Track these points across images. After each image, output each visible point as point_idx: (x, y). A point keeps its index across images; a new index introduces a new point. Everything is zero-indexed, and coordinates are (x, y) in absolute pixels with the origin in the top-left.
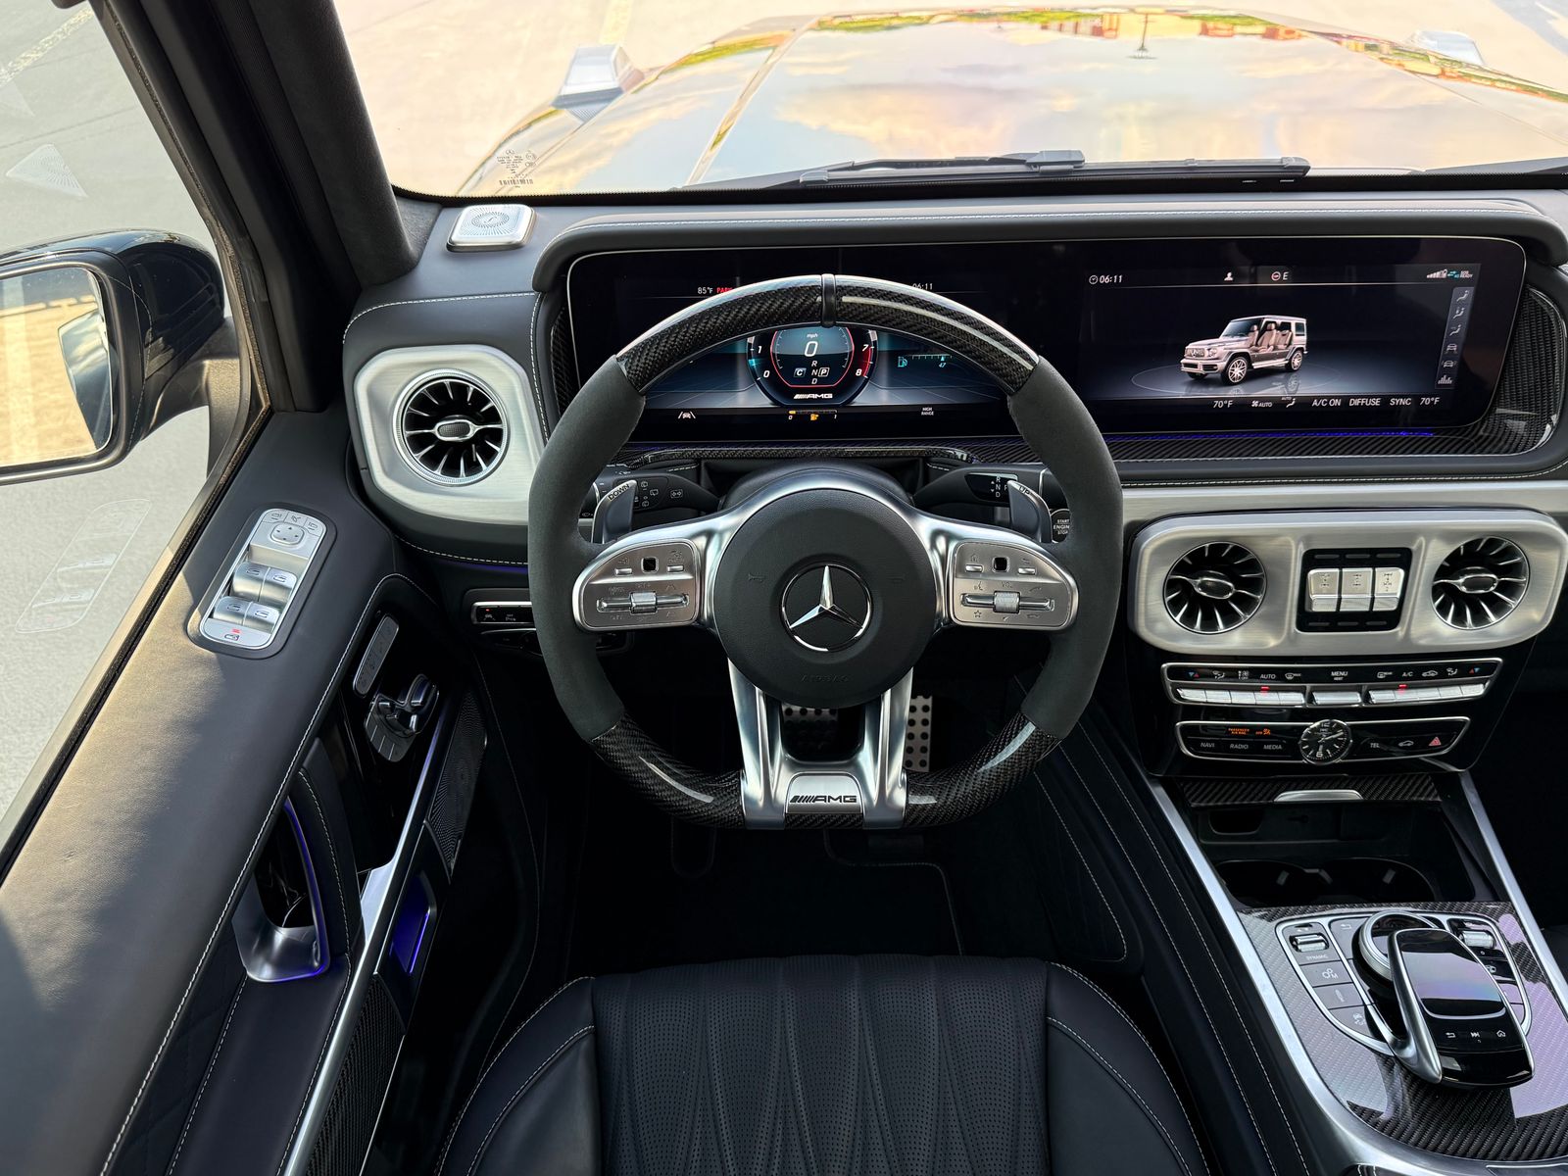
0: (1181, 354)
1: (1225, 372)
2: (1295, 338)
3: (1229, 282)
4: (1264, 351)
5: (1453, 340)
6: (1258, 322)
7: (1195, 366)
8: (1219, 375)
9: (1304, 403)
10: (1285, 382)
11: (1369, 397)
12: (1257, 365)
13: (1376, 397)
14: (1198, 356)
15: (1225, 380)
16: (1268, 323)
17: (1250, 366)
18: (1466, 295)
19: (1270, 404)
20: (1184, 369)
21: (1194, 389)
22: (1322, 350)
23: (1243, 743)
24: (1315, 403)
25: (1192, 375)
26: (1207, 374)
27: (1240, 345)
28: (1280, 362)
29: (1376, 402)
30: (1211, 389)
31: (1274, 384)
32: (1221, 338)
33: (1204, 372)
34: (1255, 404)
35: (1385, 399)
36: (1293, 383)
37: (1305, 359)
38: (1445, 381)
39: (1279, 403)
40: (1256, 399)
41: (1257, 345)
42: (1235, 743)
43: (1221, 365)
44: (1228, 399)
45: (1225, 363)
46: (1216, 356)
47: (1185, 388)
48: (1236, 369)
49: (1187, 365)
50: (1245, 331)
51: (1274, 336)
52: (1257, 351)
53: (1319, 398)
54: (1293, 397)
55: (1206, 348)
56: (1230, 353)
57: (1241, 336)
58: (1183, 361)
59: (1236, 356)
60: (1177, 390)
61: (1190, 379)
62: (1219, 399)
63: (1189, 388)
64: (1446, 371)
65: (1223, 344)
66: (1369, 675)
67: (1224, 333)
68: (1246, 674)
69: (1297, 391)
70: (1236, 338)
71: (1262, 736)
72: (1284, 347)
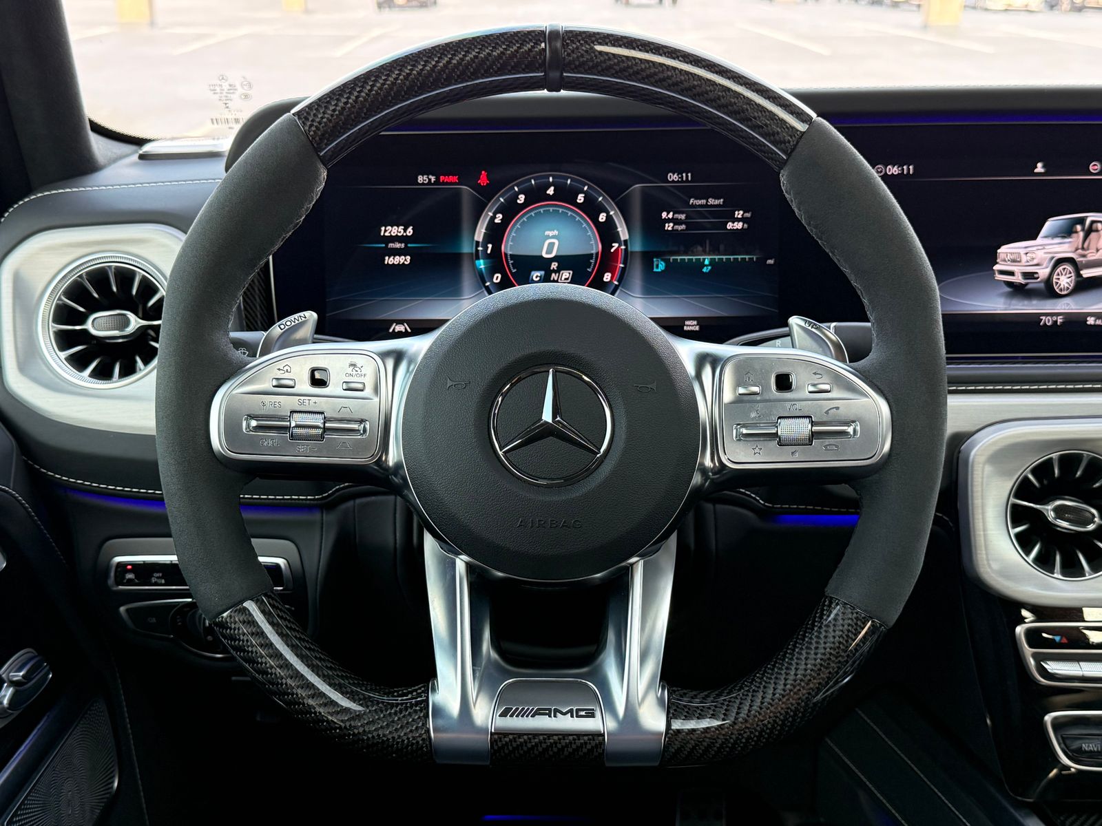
0: (994, 260)
1: (1048, 281)
3: (1040, 174)
4: (1092, 256)
7: (1011, 273)
8: (1042, 285)
12: (1086, 273)
14: (1014, 261)
15: (1049, 291)
16: (1093, 222)
17: (1078, 275)
20: (999, 277)
21: (1014, 302)
25: (1009, 284)
26: (1027, 284)
27: (1064, 248)
30: (1035, 302)
32: (1039, 240)
33: (1023, 281)
34: (1091, 321)
40: (1091, 315)
41: (1083, 248)
43: (1043, 273)
44: (1058, 315)
45: (1048, 271)
46: (1035, 262)
47: (1002, 301)
48: (1062, 278)
49: (1002, 272)
50: (1068, 232)
52: (1084, 256)
55: (1022, 252)
56: (1053, 258)
57: (1064, 237)
58: (996, 267)
59: (1060, 262)
60: (994, 304)
61: (1008, 289)
62: (1046, 315)
63: (1008, 301)
65: (1042, 246)
67: (1041, 234)
70: (1057, 240)
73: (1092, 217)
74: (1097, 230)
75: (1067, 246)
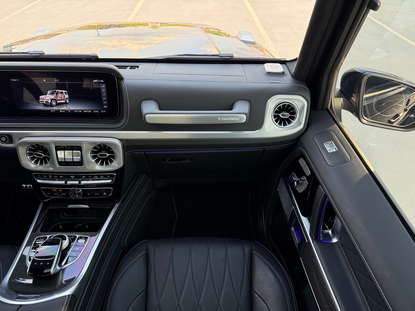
1: (51, 103)
2: (65, 95)
3: (45, 82)
5: (104, 97)
6: (55, 91)
7: (43, 102)
9: (73, 112)
10: (66, 106)
11: (88, 110)
12: (58, 102)
13: (90, 110)
14: (43, 99)
15: (51, 105)
17: (57, 102)
18: (104, 86)
19: (64, 111)
20: (41, 102)
21: (45, 107)
22: (73, 98)
23: (57, 193)
24: (75, 111)
26: (47, 104)
27: (53, 97)
28: (63, 101)
29: (90, 111)
30: (49, 107)
31: (64, 106)
32: (47, 95)
33: (46, 103)
34: (61, 111)
35: (92, 111)
36: (68, 106)
37: (69, 101)
38: (105, 107)
39: (66, 112)
40: (61, 110)
41: (56, 97)
42: (55, 193)
43: (50, 102)
44: (54, 110)
46: (47, 99)
47: (42, 107)
48: (53, 103)
49: (41, 101)
50: (52, 94)
51: (60, 95)
52: (57, 98)
53: (76, 110)
54: (69, 110)
55: (44, 97)
56: (51, 99)
57: (52, 95)
58: (40, 100)
59: (52, 99)
61: (43, 105)
62: (52, 110)
63: (44, 107)
64: (105, 104)
65: (48, 96)
66: (80, 177)
67: (48, 94)
68: (51, 176)
69: (70, 108)
70: (51, 95)
71: (60, 191)
72: (63, 98)
73: (57, 91)
74: (59, 93)
75: (53, 96)
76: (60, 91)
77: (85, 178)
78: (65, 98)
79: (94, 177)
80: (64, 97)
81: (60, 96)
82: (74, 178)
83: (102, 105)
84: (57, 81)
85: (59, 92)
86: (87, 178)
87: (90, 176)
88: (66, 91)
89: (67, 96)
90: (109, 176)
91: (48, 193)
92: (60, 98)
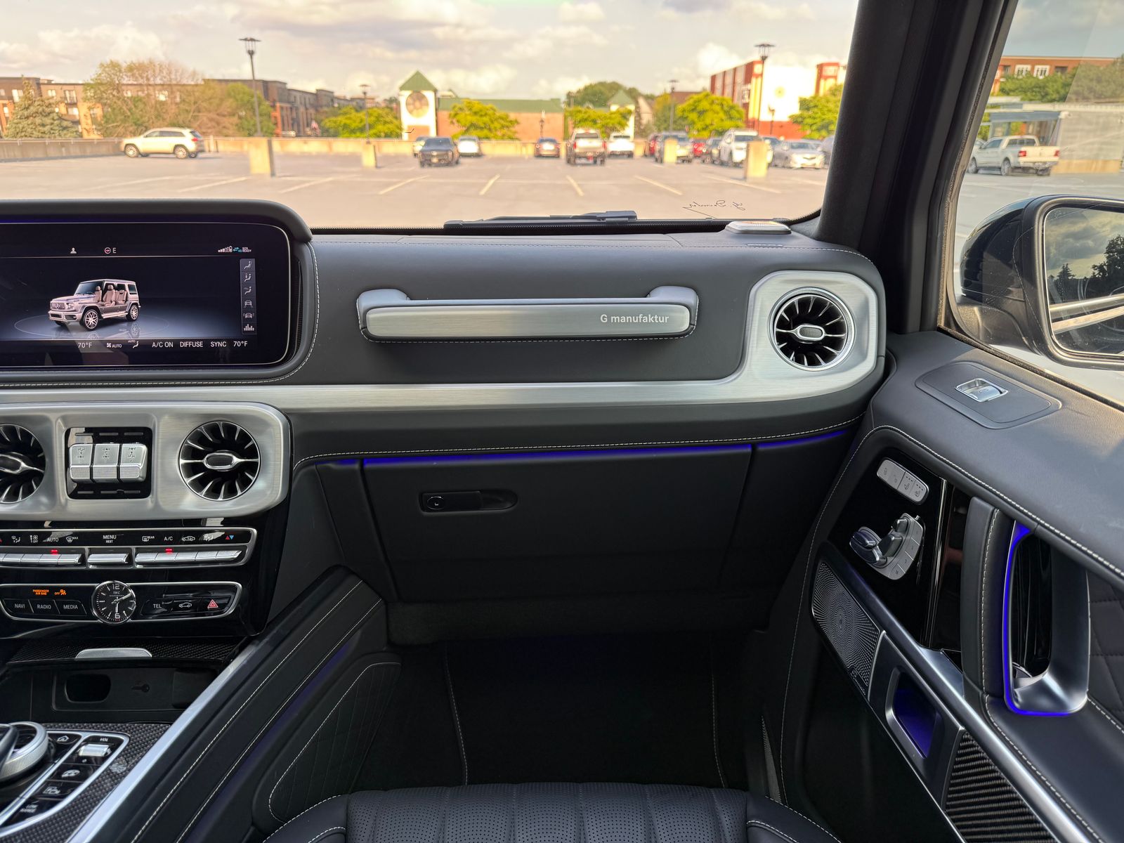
0: (48, 307)
1: (82, 320)
2: (129, 295)
3: (73, 255)
4: (107, 306)
5: (248, 297)
6: (100, 284)
7: (60, 316)
8: (78, 323)
9: (146, 345)
10: (129, 329)
11: (194, 340)
12: (105, 316)
13: (199, 340)
14: (60, 308)
15: (82, 327)
16: (107, 285)
17: (100, 317)
18: (249, 265)
19: (120, 346)
20: (52, 318)
21: (61, 333)
22: (152, 303)
23: (47, 604)
24: (154, 345)
25: (58, 322)
26: (69, 322)
27: (90, 301)
28: (122, 314)
29: (200, 345)
30: (74, 334)
31: (120, 330)
32: (75, 296)
33: (66, 321)
34: (109, 345)
35: (206, 342)
36: (134, 329)
37: (140, 311)
38: (248, 328)
39: (127, 345)
40: (109, 341)
41: (102, 301)
42: (41, 603)
43: (79, 315)
44: (88, 341)
45: (81, 314)
46: (74, 309)
47: (54, 332)
48: (90, 319)
49: (53, 315)
50: (92, 291)
51: (113, 295)
53: (156, 341)
54: (136, 340)
55: (65, 302)
56: (84, 306)
57: (90, 294)
58: (50, 312)
59: (88, 309)
60: (49, 334)
61: (57, 326)
62: (81, 341)
63: (58, 333)
64: (249, 321)
65: (77, 299)
66: (134, 539)
67: (77, 292)
68: (36, 537)
69: (138, 335)
70: (86, 296)
71: (60, 596)
72: (123, 302)
73: (106, 281)
74: (111, 290)
75: (92, 299)
76: (116, 282)
77: (150, 542)
78: (128, 302)
79: (183, 539)
80: (127, 300)
81: (113, 298)
82: (115, 543)
83: (240, 323)
84: (111, 254)
85: (113, 285)
86: (159, 542)
87: (168, 534)
88: (134, 283)
89: (134, 298)
90: (232, 537)
91: (18, 603)
92: (114, 302)
